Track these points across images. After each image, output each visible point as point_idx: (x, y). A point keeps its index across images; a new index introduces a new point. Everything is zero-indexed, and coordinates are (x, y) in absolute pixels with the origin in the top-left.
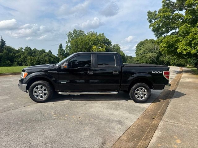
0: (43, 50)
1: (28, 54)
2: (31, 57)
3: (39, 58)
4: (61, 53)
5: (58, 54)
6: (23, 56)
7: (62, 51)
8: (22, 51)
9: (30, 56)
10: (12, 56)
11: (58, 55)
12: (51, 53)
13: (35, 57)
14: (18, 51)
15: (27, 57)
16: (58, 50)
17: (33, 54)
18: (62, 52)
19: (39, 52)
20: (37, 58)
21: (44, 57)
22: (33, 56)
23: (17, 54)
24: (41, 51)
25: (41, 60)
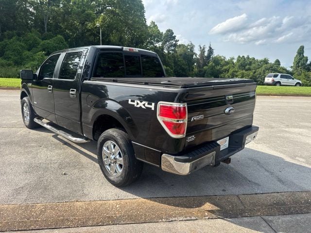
0: (265, 59)
1: (239, 66)
2: (244, 71)
3: (255, 72)
4: (298, 63)
5: (293, 65)
6: (232, 70)
7: (301, 59)
8: (233, 63)
9: (242, 70)
10: (218, 70)
11: (292, 67)
12: (280, 64)
13: (249, 72)
14: (227, 63)
15: (237, 72)
16: (295, 58)
17: (247, 67)
18: (302, 62)
19: (257, 63)
20: (252, 73)
21: (264, 71)
22: (247, 70)
23: (225, 67)
24: (261, 61)
25: (258, 76)
